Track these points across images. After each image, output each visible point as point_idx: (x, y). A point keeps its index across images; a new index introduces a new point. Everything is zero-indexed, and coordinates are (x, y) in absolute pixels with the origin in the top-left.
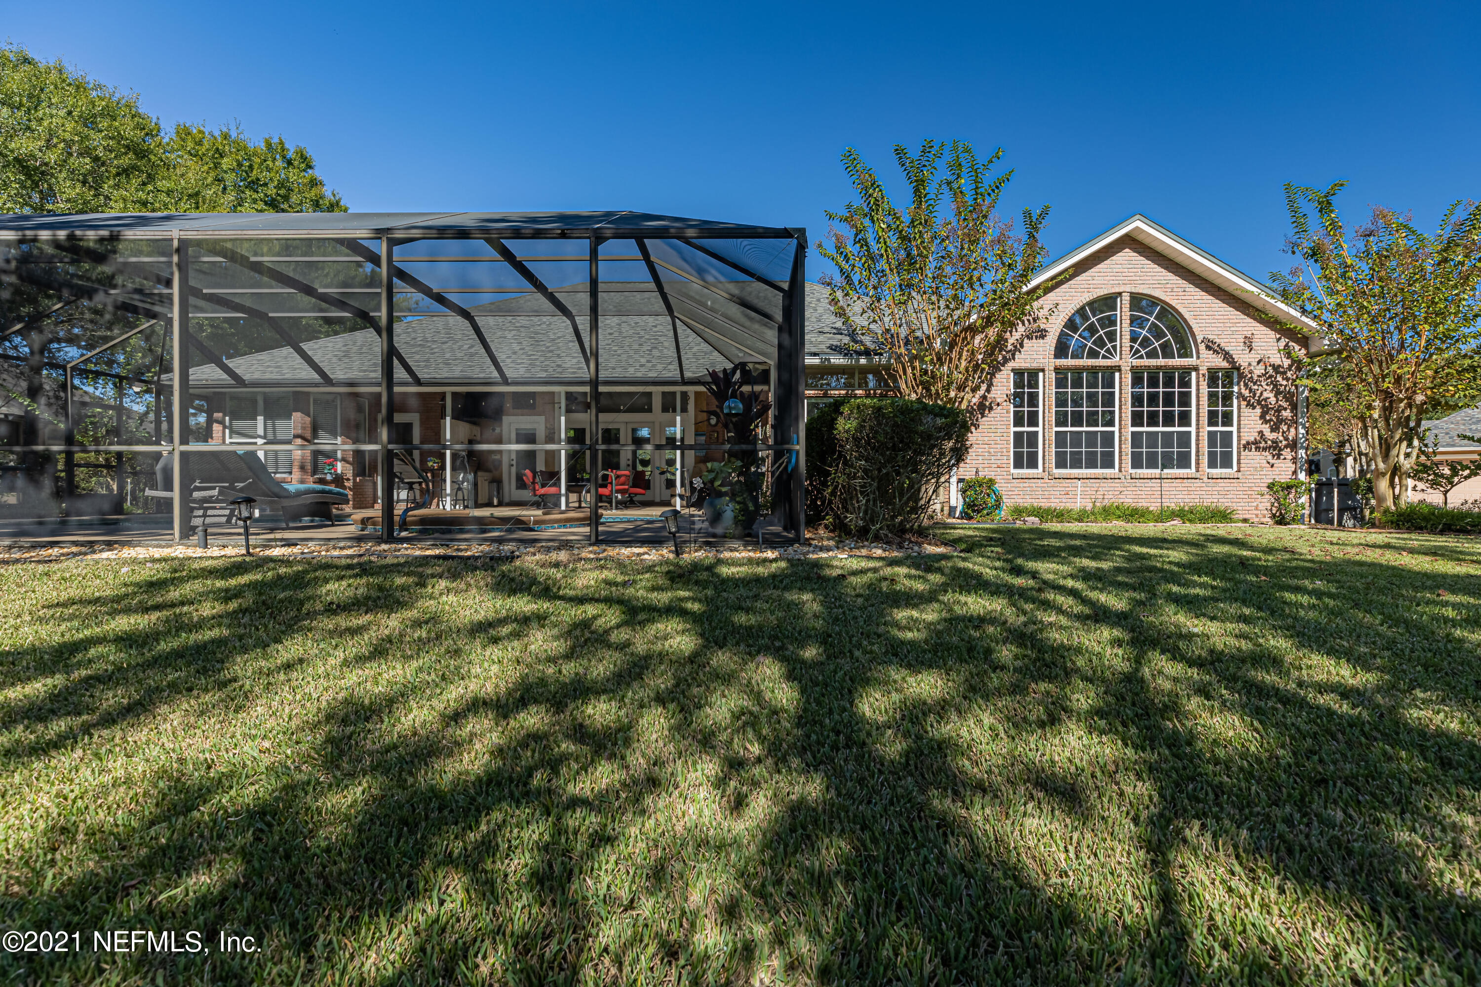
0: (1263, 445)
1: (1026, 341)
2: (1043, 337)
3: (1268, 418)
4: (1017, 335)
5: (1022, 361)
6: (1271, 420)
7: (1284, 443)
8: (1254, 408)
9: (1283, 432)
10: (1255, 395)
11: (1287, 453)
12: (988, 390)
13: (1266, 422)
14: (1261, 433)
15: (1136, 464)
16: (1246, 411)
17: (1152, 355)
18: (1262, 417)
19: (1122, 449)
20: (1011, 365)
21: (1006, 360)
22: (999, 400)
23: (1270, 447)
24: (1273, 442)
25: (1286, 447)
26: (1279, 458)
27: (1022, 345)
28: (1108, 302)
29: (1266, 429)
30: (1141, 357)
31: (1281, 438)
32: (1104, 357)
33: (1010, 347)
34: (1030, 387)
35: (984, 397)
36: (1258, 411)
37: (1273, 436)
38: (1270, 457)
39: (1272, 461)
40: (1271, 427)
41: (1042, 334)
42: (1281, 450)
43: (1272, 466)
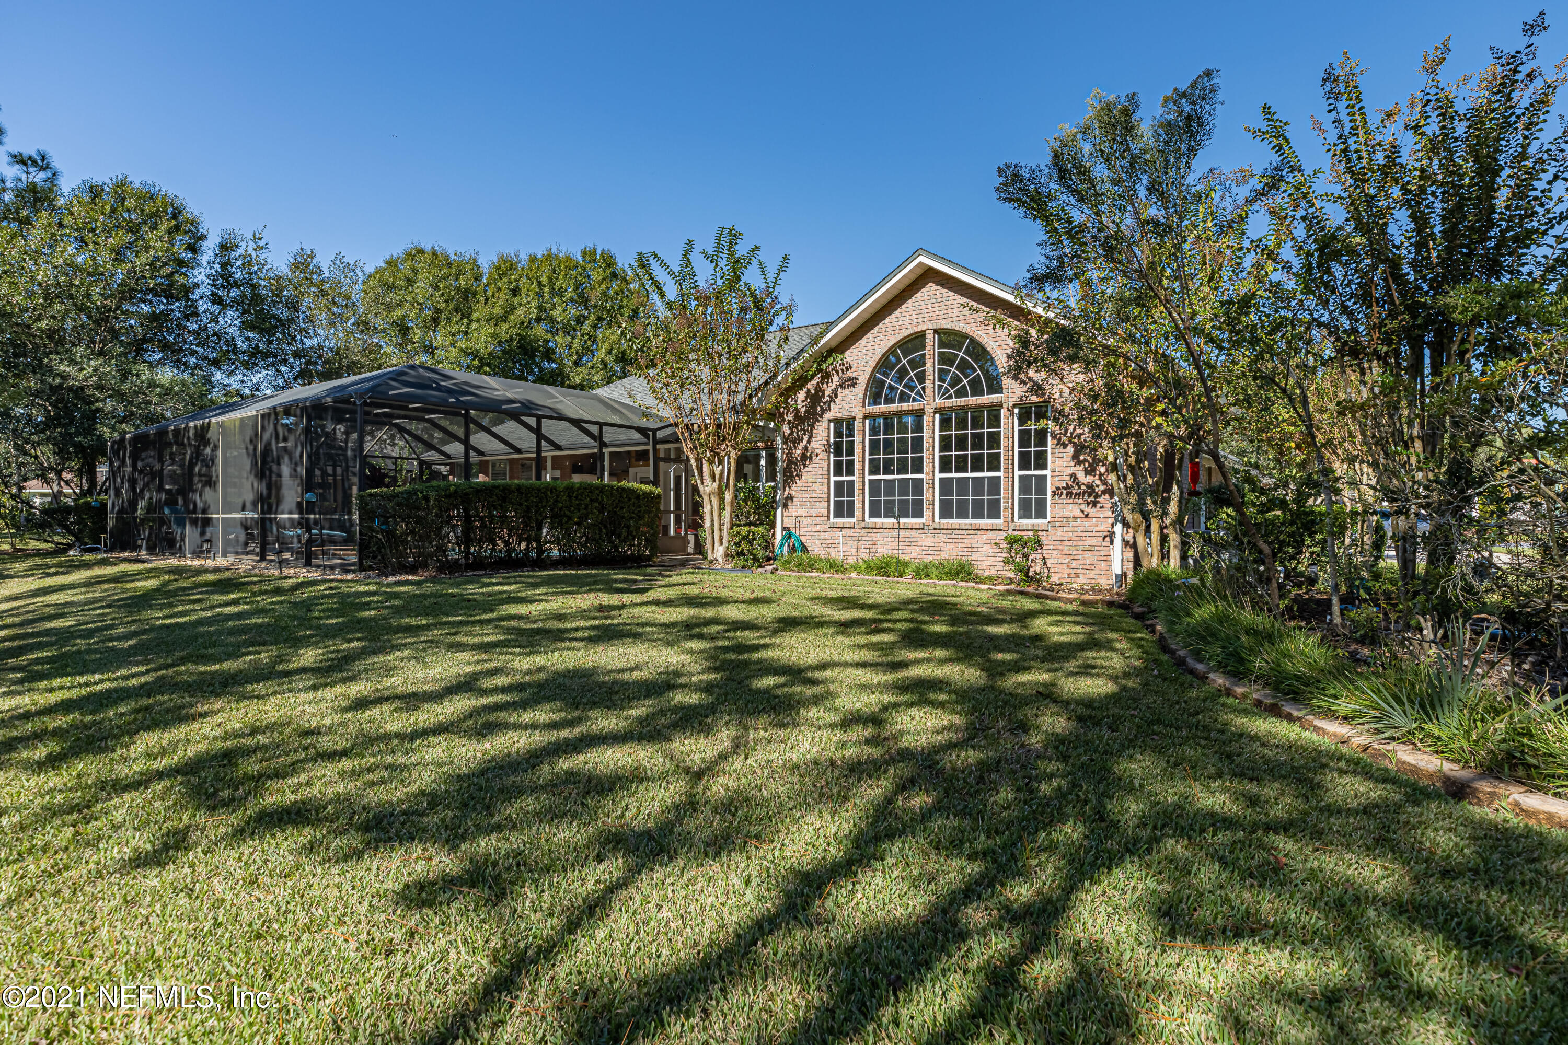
0: (1075, 490)
1: (840, 391)
2: (853, 385)
3: (1082, 458)
4: (832, 386)
5: (836, 411)
6: (1085, 460)
7: (1102, 487)
8: (1065, 446)
9: (1101, 475)
10: (1066, 431)
11: (1105, 501)
12: (809, 442)
13: (1080, 463)
14: (1073, 476)
15: (946, 512)
16: (1059, 450)
17: (961, 393)
18: (1075, 457)
19: (932, 498)
20: (828, 415)
21: (823, 411)
22: (818, 451)
23: (1084, 493)
24: (1088, 487)
25: (1104, 492)
26: (1094, 506)
27: (836, 396)
28: (915, 342)
29: (1080, 471)
30: (950, 397)
31: (1098, 482)
32: (914, 400)
33: (827, 398)
34: (847, 436)
35: (806, 448)
36: (1070, 450)
37: (1089, 478)
38: (1084, 506)
39: (1086, 510)
40: (1086, 469)
41: (853, 382)
42: (1097, 496)
43: (1087, 516)
